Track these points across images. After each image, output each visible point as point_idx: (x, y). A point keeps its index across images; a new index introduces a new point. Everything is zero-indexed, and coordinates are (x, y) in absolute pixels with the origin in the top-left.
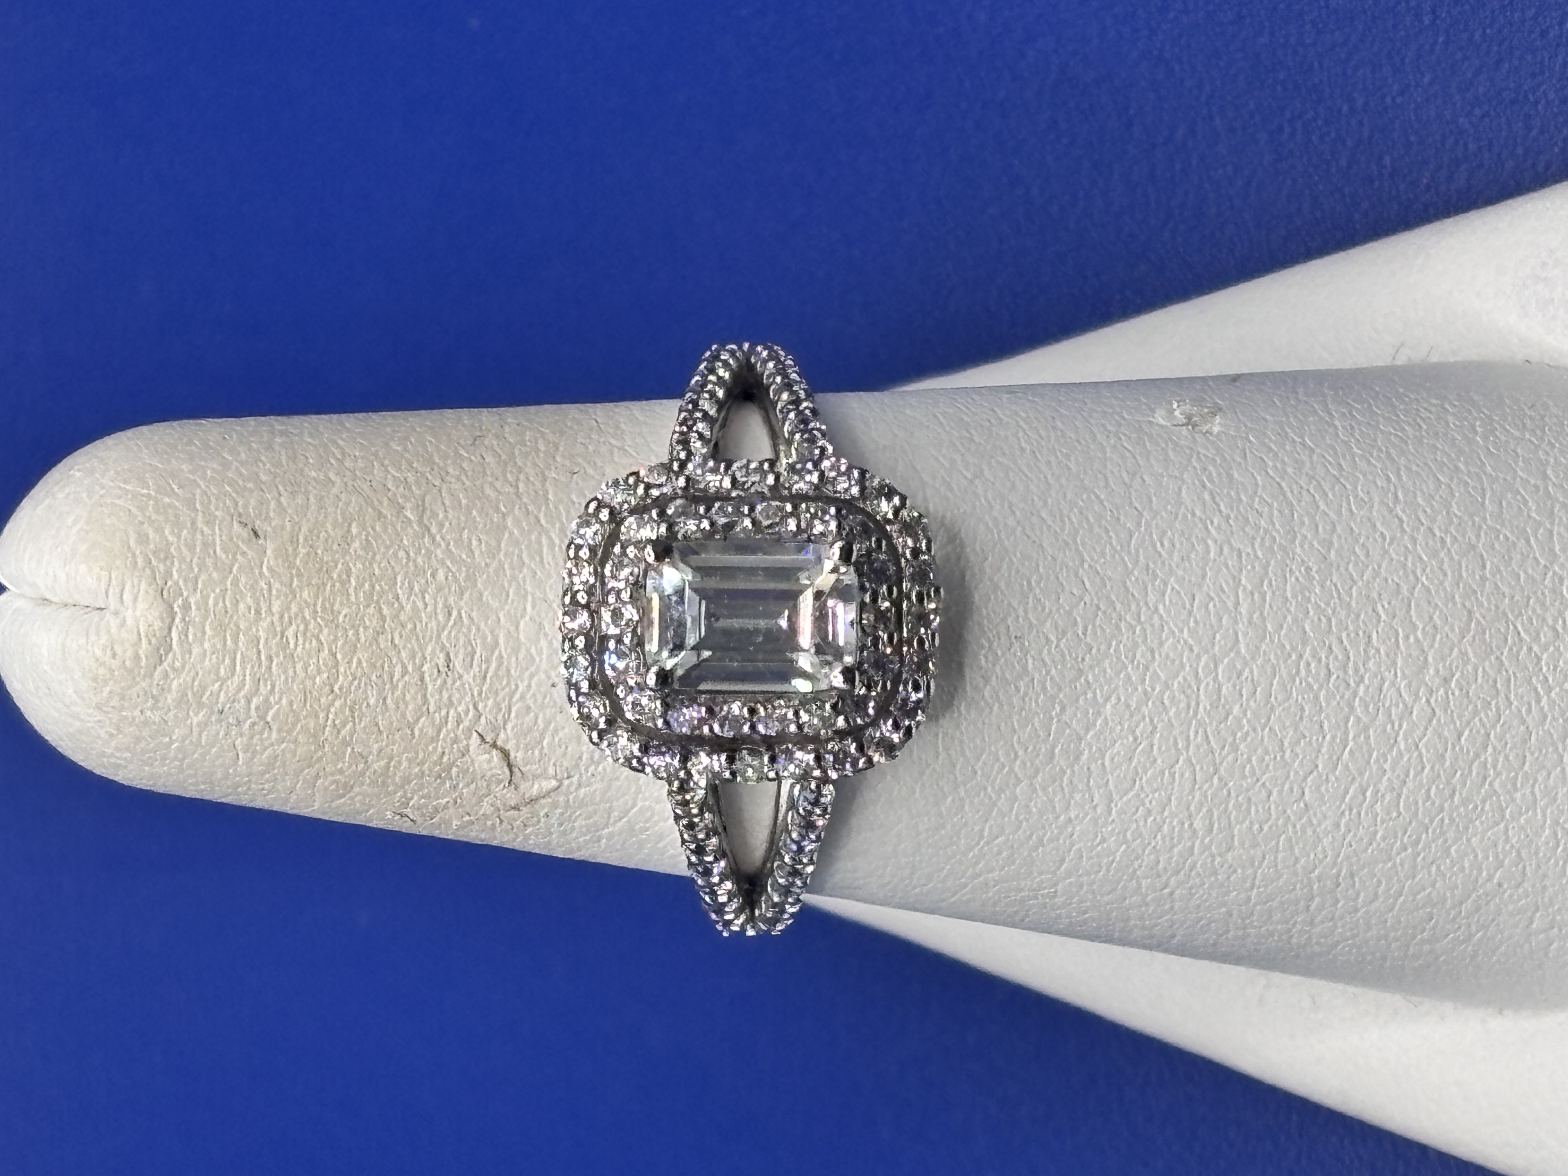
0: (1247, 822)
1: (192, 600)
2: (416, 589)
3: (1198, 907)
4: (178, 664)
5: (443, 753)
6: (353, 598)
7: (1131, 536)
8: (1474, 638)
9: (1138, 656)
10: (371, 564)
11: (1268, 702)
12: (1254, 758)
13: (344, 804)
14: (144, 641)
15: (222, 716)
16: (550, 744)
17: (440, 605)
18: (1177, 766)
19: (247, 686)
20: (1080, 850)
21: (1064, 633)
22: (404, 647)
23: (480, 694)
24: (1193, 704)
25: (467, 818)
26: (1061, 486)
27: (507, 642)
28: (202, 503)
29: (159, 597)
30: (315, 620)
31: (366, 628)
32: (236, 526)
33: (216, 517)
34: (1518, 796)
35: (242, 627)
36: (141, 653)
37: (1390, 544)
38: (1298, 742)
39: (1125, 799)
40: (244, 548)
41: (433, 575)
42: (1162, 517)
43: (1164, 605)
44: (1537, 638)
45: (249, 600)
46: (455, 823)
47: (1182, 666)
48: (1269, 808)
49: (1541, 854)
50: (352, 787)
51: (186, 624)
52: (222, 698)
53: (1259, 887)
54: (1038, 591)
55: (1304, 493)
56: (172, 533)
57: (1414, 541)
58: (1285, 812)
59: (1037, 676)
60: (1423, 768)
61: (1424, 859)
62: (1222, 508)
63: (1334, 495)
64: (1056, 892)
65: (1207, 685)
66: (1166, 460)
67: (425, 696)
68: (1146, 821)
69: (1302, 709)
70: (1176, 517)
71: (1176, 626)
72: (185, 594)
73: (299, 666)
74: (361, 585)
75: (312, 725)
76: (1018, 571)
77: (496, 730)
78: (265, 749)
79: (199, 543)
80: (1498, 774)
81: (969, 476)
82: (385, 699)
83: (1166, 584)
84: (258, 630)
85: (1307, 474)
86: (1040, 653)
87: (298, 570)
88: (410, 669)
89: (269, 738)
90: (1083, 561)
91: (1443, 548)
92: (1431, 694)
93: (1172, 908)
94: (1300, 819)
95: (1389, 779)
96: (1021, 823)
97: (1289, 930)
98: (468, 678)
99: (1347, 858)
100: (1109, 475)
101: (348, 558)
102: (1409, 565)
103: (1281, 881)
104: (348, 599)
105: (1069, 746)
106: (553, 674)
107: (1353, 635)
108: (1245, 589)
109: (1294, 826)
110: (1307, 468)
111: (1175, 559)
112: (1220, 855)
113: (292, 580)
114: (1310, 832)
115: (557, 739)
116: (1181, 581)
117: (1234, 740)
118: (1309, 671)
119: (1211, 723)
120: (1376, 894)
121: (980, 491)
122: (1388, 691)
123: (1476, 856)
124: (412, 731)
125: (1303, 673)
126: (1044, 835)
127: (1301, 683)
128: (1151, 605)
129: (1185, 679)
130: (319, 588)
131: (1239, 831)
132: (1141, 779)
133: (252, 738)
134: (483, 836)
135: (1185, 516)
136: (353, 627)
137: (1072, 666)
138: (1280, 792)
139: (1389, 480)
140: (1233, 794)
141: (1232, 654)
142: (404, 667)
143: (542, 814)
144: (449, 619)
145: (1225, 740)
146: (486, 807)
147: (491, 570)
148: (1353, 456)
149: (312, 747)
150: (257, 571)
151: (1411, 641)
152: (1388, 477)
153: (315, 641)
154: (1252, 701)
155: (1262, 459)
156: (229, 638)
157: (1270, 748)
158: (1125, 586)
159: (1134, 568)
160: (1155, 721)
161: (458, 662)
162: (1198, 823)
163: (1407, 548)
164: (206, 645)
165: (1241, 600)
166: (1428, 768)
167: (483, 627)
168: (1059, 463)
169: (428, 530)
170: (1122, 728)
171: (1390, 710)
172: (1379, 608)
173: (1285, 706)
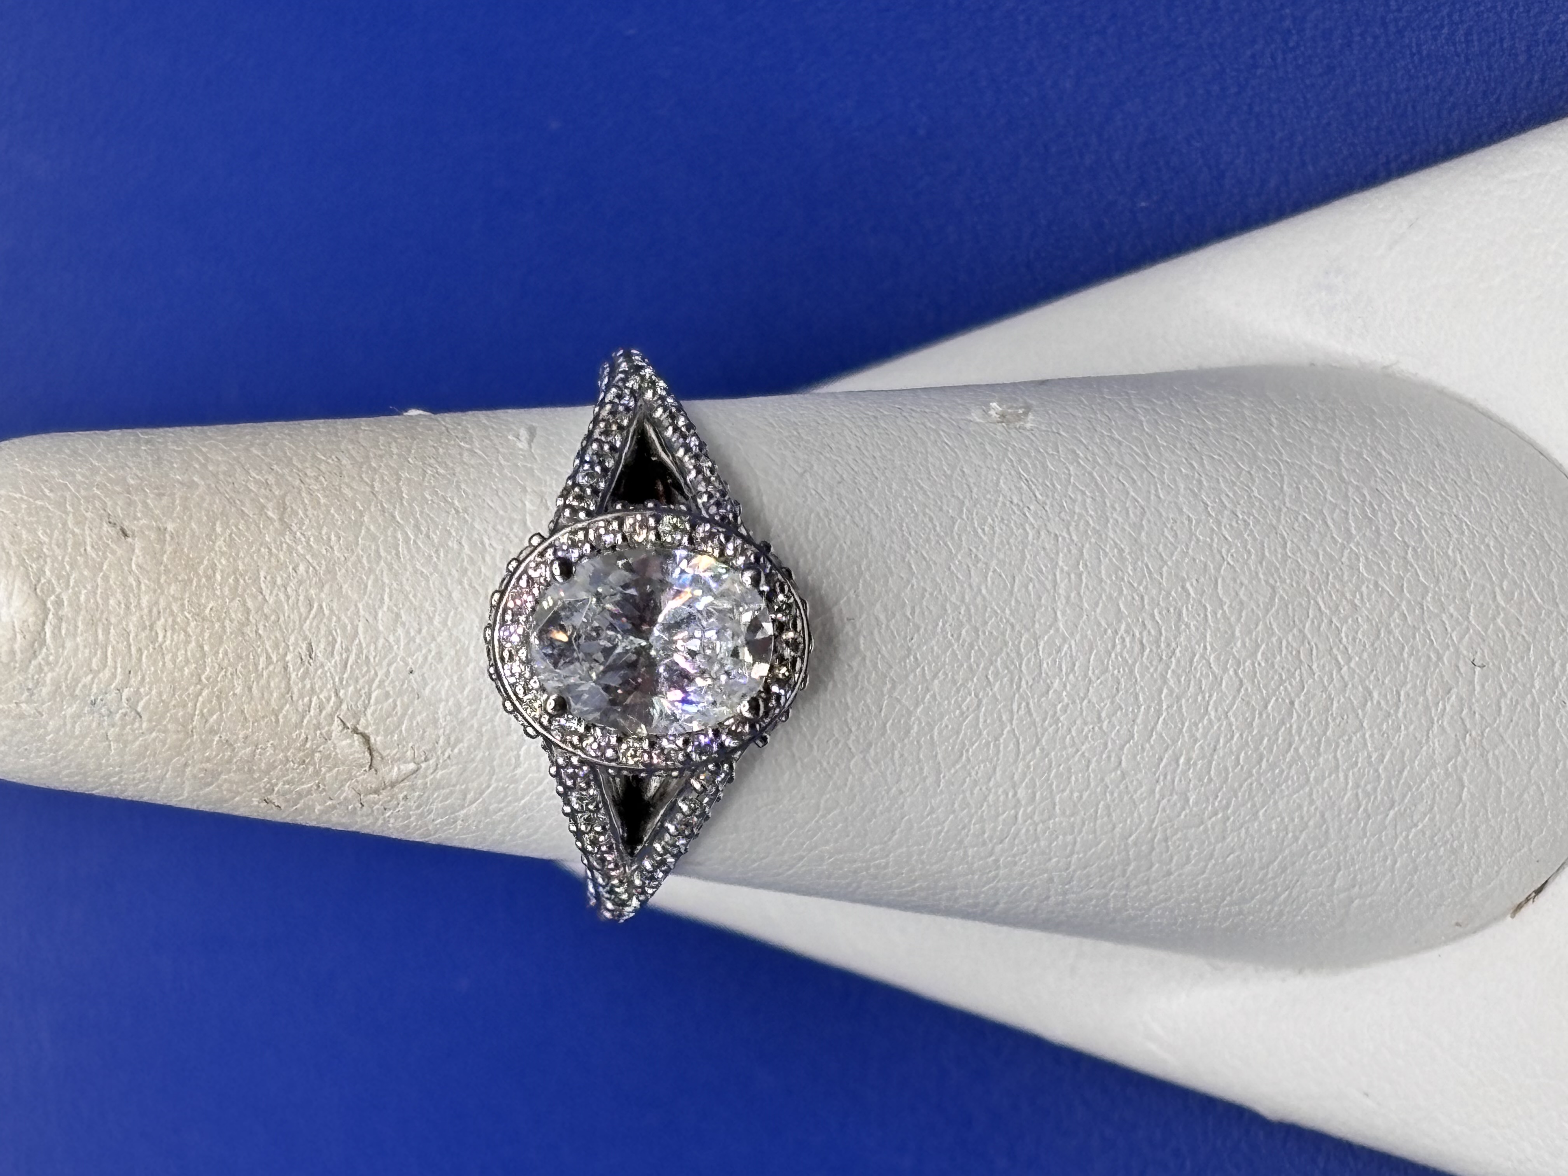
0: (1068, 791)
1: (65, 597)
2: (279, 581)
3: (1022, 872)
4: (51, 658)
5: (307, 738)
6: (218, 593)
7: (954, 523)
8: (1277, 612)
9: (964, 632)
10: (235, 560)
11: (1086, 675)
12: (1074, 730)
13: (211, 793)
14: (19, 637)
15: (96, 708)
16: (409, 729)
17: (301, 598)
18: (1001, 739)
19: (118, 679)
20: (910, 820)
21: (893, 614)
22: (268, 638)
23: (341, 680)
24: (1016, 679)
25: (330, 802)
26: (887, 478)
27: (365, 632)
28: (72, 505)
29: (32, 594)
30: (183, 614)
31: (231, 621)
32: (105, 525)
33: (86, 518)
34: (1321, 760)
35: (113, 620)
36: (17, 647)
37: (1196, 527)
38: (1115, 713)
39: (953, 771)
40: (114, 546)
41: (294, 569)
42: (982, 505)
43: (987, 586)
44: (1336, 610)
45: (120, 597)
46: (318, 808)
47: (1006, 644)
48: (1089, 776)
49: (1343, 816)
50: (220, 774)
51: (60, 620)
52: (94, 690)
53: (1078, 853)
54: (867, 576)
55: (1114, 481)
56: (45, 532)
57: (1219, 523)
58: (1102, 780)
59: (868, 654)
60: (1232, 737)
61: (1234, 821)
62: (1039, 496)
63: (1143, 483)
64: (887, 864)
65: (1029, 660)
66: (985, 455)
67: (288, 683)
68: (972, 791)
69: (1118, 682)
70: (996, 505)
71: (998, 605)
72: (58, 590)
73: (168, 657)
74: (224, 579)
75: (180, 714)
76: (848, 557)
77: (356, 716)
78: (136, 739)
79: (70, 543)
80: (1303, 741)
81: (800, 470)
82: (250, 689)
83: (987, 566)
84: (127, 625)
85: (1117, 464)
86: (872, 633)
87: (166, 566)
88: (275, 659)
89: (140, 727)
90: (909, 547)
91: (1245, 529)
92: (1239, 667)
93: (996, 876)
94: (1118, 787)
95: (1202, 747)
96: (855, 796)
97: (1107, 895)
98: (328, 665)
99: (1162, 824)
100: (931, 468)
101: (212, 554)
102: (1215, 545)
103: (1100, 846)
104: (214, 594)
105: (899, 721)
106: (410, 661)
107: (1164, 612)
108: (1062, 570)
109: (1112, 794)
110: (1116, 459)
111: (996, 543)
112: (1043, 822)
113: (159, 574)
115: (415, 724)
116: (1001, 563)
117: (1055, 713)
118: (1124, 646)
119: (1033, 697)
120: (1188, 857)
121: (811, 485)
122: (1198, 663)
123: (1282, 820)
124: (277, 716)
125: (1118, 648)
126: (878, 806)
127: (1116, 658)
128: (974, 585)
129: (1008, 656)
130: (186, 584)
131: (1060, 799)
132: (967, 751)
133: (123, 727)
134: (344, 820)
135: (1004, 504)
136: (218, 620)
137: (902, 646)
138: (1098, 762)
139: (1193, 468)
140: (1054, 765)
141: (1052, 632)
142: (269, 658)
143: (401, 796)
144: (310, 611)
145: (1046, 713)
146: (347, 792)
147: (349, 564)
148: (1158, 446)
149: (181, 736)
150: (126, 568)
151: (1219, 616)
152: (1191, 465)
153: (182, 634)
154: (1071, 676)
155: (1074, 452)
156: (100, 632)
157: (1089, 719)
158: (949, 569)
159: (957, 553)
160: (980, 696)
161: (319, 652)
162: (1021, 793)
163: (1213, 530)
164: (78, 639)
165: (1058, 580)
166: (1237, 735)
167: (343, 617)
168: (883, 457)
169: (289, 527)
170: (949, 703)
171: (1201, 681)
172: (1188, 585)
173: (1102, 678)
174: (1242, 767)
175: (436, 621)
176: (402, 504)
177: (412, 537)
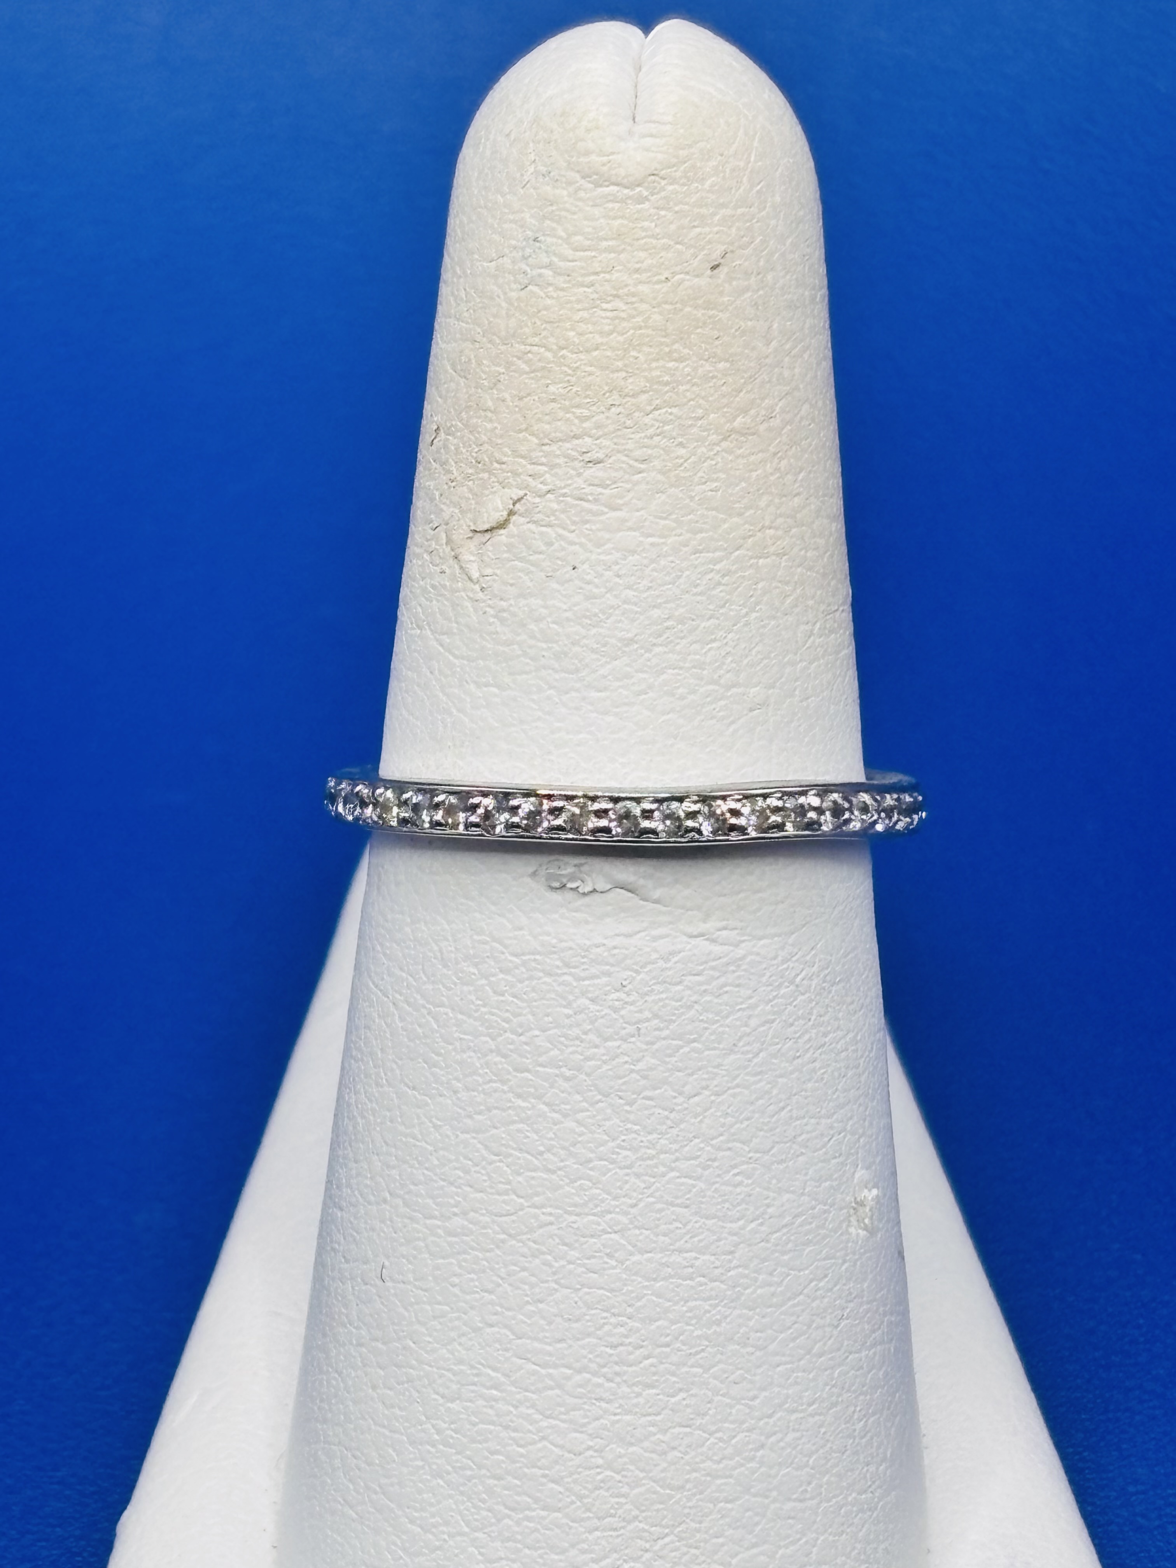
0: (459, 1271)
1: (646, 205)
2: (666, 428)
3: (373, 1230)
4: (582, 194)
5: (504, 463)
6: (654, 365)
7: (743, 1143)
8: (655, 1493)
9: (625, 1153)
10: (688, 382)
11: (583, 1285)
12: (525, 1274)
13: (446, 371)
14: (605, 159)
15: (531, 242)
16: (514, 569)
17: (650, 452)
18: (514, 1197)
19: (562, 264)
20: (427, 1104)
21: (645, 1077)
22: (607, 418)
23: (564, 495)
24: (578, 1210)
25: (437, 494)
26: (792, 1073)
27: (616, 519)
28: (743, 214)
29: (650, 172)
30: (631, 328)
31: (625, 379)
32: (723, 248)
33: (730, 227)
34: (498, 1544)
35: (622, 256)
36: (593, 157)
37: (746, 1405)
38: (543, 1318)
39: (479, 1146)
40: (701, 256)
41: (681, 444)
42: (764, 1174)
43: (678, 1177)
45: (648, 262)
46: (431, 484)
47: (616, 1198)
48: (475, 1292)
50: (465, 378)
51: (622, 201)
52: (550, 240)
54: (686, 1049)
55: (794, 1318)
56: (712, 186)
57: (749, 1430)
58: (472, 1308)
59: (602, 1051)
60: (522, 1446)
61: (429, 1452)
62: (775, 1236)
63: (792, 1349)
64: (381, 1086)
65: (599, 1224)
66: (821, 1179)
67: (560, 440)
68: (456, 1169)
69: (577, 1321)
70: (765, 1189)
71: (658, 1190)
72: (652, 198)
73: (585, 314)
74: (668, 371)
75: (526, 330)
76: (706, 1029)
77: (527, 513)
78: (500, 287)
79: (704, 211)
80: (518, 1523)
81: (798, 979)
82: (554, 400)
83: (699, 1178)
84: (618, 271)
85: (812, 1322)
86: (624, 1054)
87: (681, 310)
88: (586, 425)
89: (511, 290)
90: (717, 1094)
91: (745, 1459)
92: (596, 1451)
93: (370, 1203)
94: (465, 1324)
95: (508, 1413)
96: (451, 1044)
97: (351, 1323)
98: (579, 482)
99: (426, 1374)
100: (805, 1120)
101: (694, 359)
102: (727, 1425)
103: (401, 1310)
104: (652, 361)
105: (531, 1087)
106: (586, 566)
107: (653, 1369)
108: (696, 1258)
109: (458, 1318)
110: (818, 1321)
111: (723, 1188)
112: (426, 1246)
113: (671, 303)
114: (453, 1334)
115: (520, 574)
116: (703, 1193)
117: (543, 1253)
118: (615, 1326)
119: (560, 1229)
120: (393, 1407)
122: (599, 1407)
123: (432, 1505)
124: (526, 430)
125: (613, 1320)
126: (440, 1068)
127: (603, 1318)
128: (677, 1163)
129: (603, 1201)
130: (663, 331)
131: (452, 1264)
132: (501, 1161)
133: (511, 273)
134: (419, 514)
135: (766, 1198)
136: (625, 366)
137: (612, 1087)
138: (493, 1303)
139: (810, 1405)
140: (488, 1254)
141: (630, 1248)
142: (588, 418)
143: (444, 567)
144: (636, 460)
145: (543, 1244)
146: (448, 511)
147: (687, 501)
148: (832, 1368)
149: (503, 333)
150: (678, 269)
151: (651, 1429)
152: (813, 1403)
153: (611, 327)
154: (583, 1269)
155: (826, 1276)
156: (611, 243)
157: (537, 1290)
158: (694, 1137)
159: (712, 1146)
160: (559, 1172)
161: (593, 471)
162: (458, 1221)
163: (743, 1422)
164: (602, 220)
165: (685, 1255)
166: (521, 1450)
167: (631, 495)
168: (814, 1071)
169: (725, 439)
170: (551, 1139)
171: (579, 1410)
172: (682, 1395)
173: (580, 1303)
174: (487, 1458)
175: (630, 593)
176: (751, 558)
177: (717, 567)
